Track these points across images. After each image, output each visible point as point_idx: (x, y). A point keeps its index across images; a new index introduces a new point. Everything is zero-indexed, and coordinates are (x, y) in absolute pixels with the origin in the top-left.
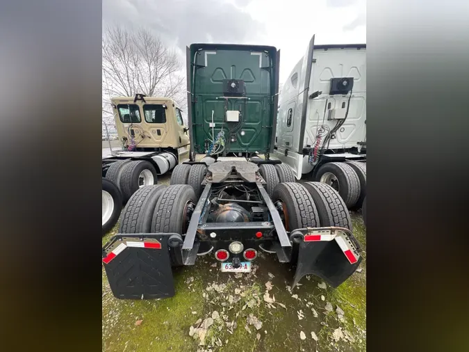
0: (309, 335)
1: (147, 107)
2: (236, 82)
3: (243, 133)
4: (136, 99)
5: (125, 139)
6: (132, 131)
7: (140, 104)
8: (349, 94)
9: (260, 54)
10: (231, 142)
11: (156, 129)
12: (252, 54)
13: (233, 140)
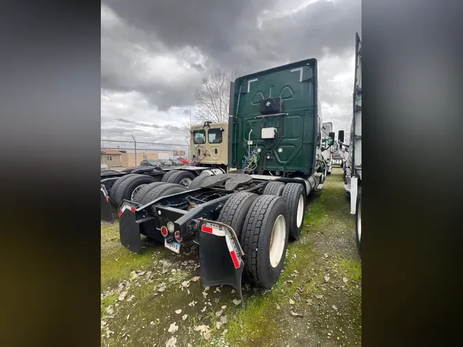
0: (182, 314)
1: (211, 131)
2: (270, 101)
3: (280, 150)
4: (205, 125)
5: (194, 156)
6: (199, 150)
7: (206, 129)
9: (301, 69)
10: (267, 159)
11: (214, 149)
12: (292, 71)
13: (268, 157)
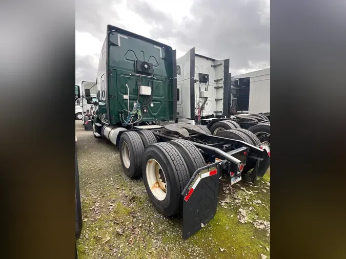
2: (147, 64)
3: (152, 105)
8: (207, 83)
9: (160, 48)
12: (155, 46)
13: (145, 111)
